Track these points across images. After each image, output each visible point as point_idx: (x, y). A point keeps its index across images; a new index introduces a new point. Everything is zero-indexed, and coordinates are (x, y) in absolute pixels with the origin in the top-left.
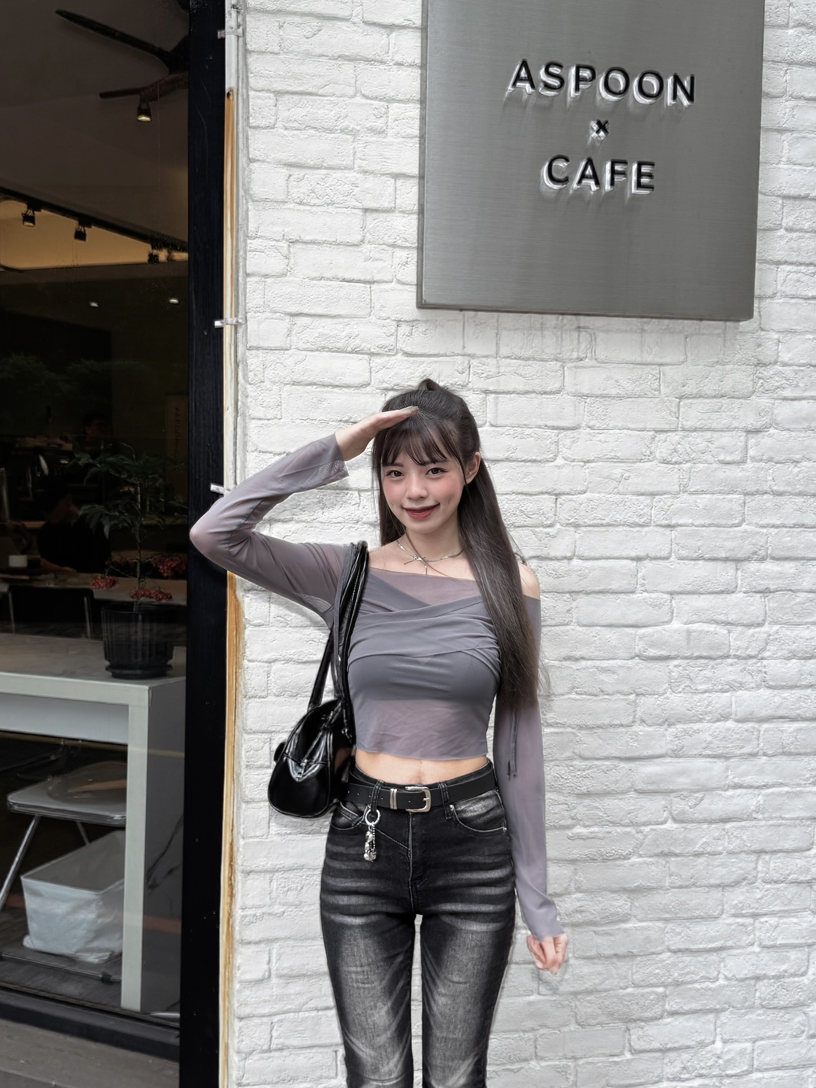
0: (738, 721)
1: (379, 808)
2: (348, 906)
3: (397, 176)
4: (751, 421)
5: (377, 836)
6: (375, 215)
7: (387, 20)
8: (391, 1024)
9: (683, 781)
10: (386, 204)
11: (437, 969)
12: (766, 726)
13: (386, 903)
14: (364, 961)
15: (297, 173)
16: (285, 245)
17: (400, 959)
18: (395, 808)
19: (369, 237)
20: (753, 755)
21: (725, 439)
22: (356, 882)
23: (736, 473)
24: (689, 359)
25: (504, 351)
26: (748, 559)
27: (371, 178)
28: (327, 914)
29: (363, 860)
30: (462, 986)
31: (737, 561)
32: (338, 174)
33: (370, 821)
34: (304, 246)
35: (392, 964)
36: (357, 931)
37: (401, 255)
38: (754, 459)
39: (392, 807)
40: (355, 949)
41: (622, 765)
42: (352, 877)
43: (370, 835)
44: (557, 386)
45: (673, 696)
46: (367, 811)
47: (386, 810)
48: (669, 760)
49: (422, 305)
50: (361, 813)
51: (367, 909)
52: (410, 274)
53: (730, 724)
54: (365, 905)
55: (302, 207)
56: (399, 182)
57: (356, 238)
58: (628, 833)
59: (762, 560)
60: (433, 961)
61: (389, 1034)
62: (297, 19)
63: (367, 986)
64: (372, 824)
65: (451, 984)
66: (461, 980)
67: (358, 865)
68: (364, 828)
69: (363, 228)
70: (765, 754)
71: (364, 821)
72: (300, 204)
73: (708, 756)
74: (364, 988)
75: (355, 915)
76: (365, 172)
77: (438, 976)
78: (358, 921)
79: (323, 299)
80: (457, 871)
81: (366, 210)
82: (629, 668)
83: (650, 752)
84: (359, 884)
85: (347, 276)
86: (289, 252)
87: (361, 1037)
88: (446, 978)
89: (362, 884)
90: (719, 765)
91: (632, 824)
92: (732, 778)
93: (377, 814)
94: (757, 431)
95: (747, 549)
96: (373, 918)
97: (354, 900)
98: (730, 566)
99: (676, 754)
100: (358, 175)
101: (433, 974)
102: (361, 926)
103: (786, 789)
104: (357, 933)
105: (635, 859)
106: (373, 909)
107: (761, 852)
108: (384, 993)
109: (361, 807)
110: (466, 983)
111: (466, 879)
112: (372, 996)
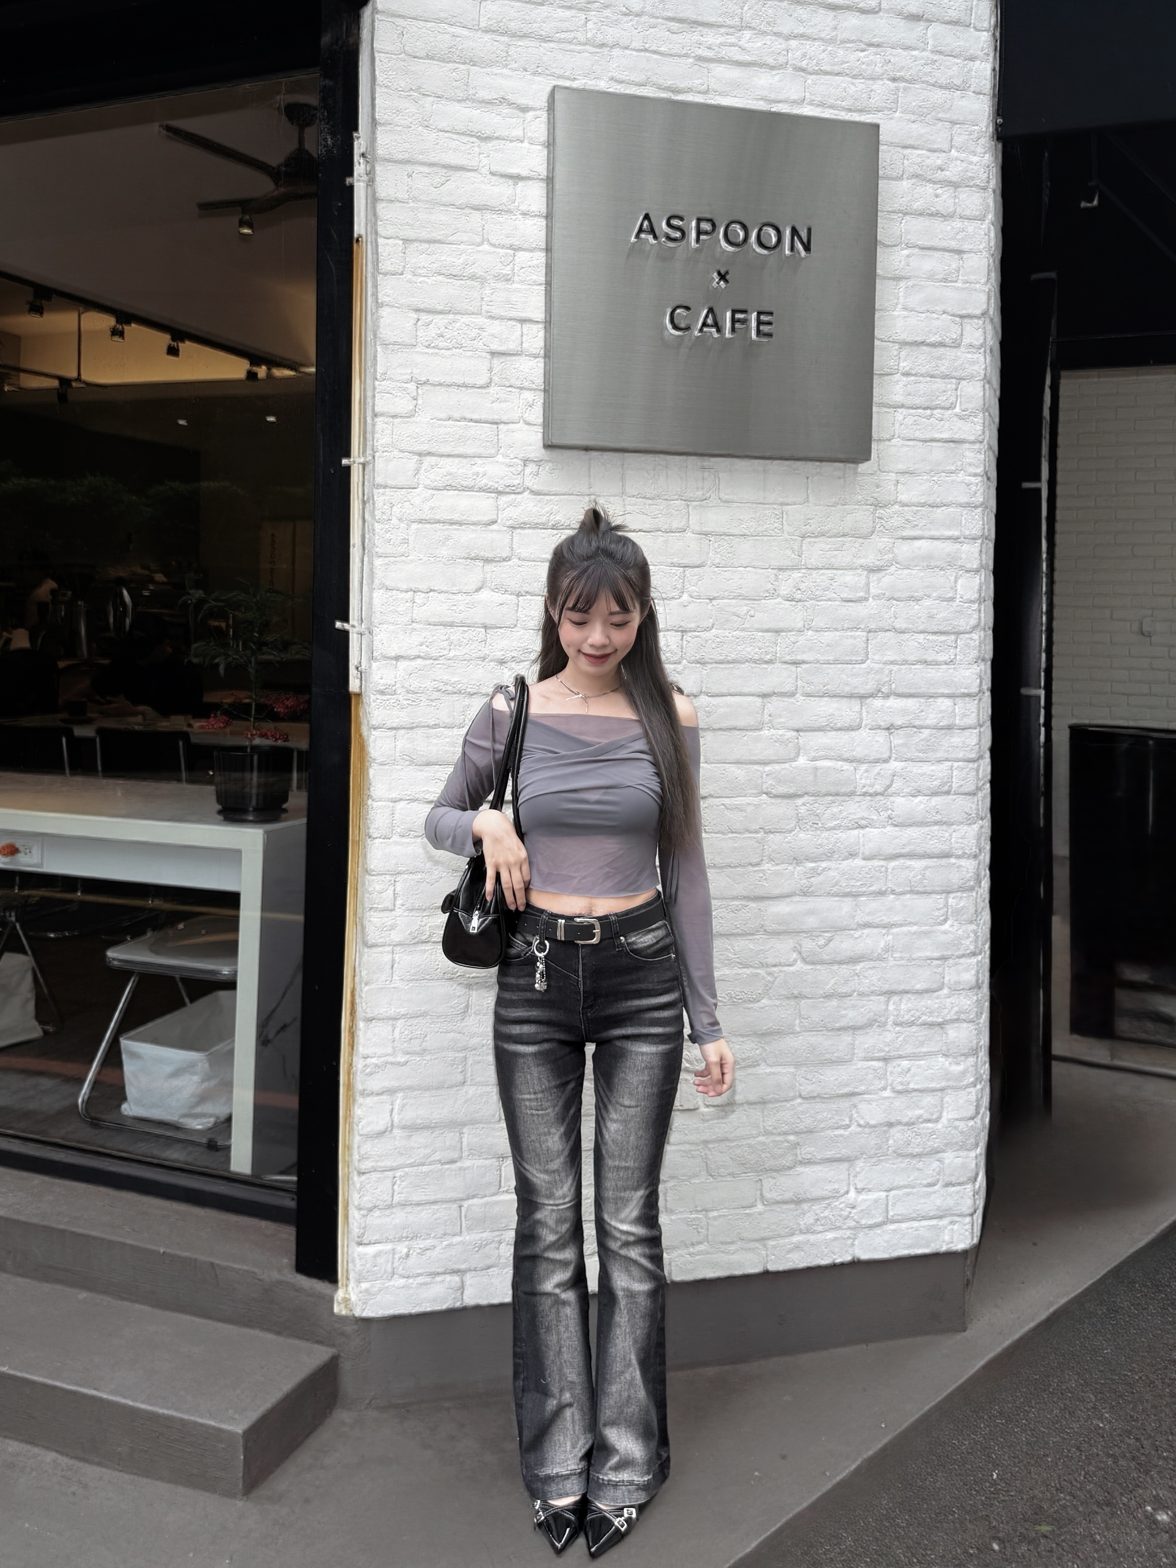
0: (864, 859)
1: (547, 939)
2: (521, 1035)
3: (523, 321)
4: (871, 559)
5: (547, 966)
6: (503, 359)
7: (514, 170)
8: (564, 1150)
9: (812, 922)
10: (512, 346)
11: (608, 1094)
12: (893, 864)
13: (557, 1031)
14: (537, 1088)
15: (425, 317)
16: (412, 386)
17: (572, 1085)
18: (563, 939)
19: (495, 378)
20: (881, 893)
21: (849, 578)
22: (528, 1011)
23: (860, 610)
24: (811, 499)
25: (629, 490)
26: (872, 696)
27: (497, 322)
28: (500, 1043)
29: (535, 990)
30: (632, 1111)
31: (862, 697)
32: (465, 319)
33: (540, 952)
34: (432, 388)
35: (564, 1090)
36: (530, 1059)
37: (529, 396)
38: (877, 597)
39: (559, 938)
40: (529, 1077)
41: (752, 905)
42: (524, 1007)
43: (541, 966)
44: (682, 524)
45: (802, 835)
46: (536, 942)
47: (553, 941)
48: (798, 898)
49: (549, 446)
50: (530, 944)
51: (540, 1037)
52: (537, 415)
53: (858, 862)
54: (537, 1033)
55: (430, 351)
56: (526, 327)
57: (482, 381)
58: (757, 975)
59: (887, 696)
60: (604, 1085)
61: (562, 1159)
62: (426, 169)
63: (540, 1112)
64: (542, 955)
65: (623, 1108)
66: (633, 1104)
67: (529, 995)
68: (533, 960)
69: (491, 370)
70: (893, 892)
71: (533, 952)
72: (428, 347)
73: (836, 895)
74: (538, 1115)
75: (527, 1043)
76: (492, 317)
77: (610, 1101)
78: (531, 1049)
79: (450, 439)
80: (627, 999)
81: (493, 354)
82: (757, 806)
83: (777, 892)
84: (530, 1013)
85: (475, 417)
86: (418, 393)
87: (535, 1163)
88: (617, 1103)
89: (534, 1013)
90: (847, 905)
91: (762, 965)
92: (861, 918)
93: (546, 946)
94: (879, 569)
95: (870, 687)
96: (546, 1046)
97: (526, 1029)
98: (855, 705)
99: (805, 893)
100: (485, 320)
101: (605, 1100)
102: (535, 1055)
103: (914, 928)
104: (531, 1061)
105: (765, 1001)
106: (546, 1036)
107: (891, 993)
108: (558, 1119)
109: (529, 938)
110: (637, 1106)
111: (636, 1006)
112: (545, 1123)
